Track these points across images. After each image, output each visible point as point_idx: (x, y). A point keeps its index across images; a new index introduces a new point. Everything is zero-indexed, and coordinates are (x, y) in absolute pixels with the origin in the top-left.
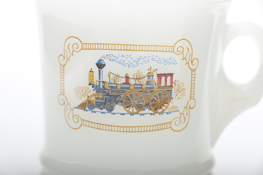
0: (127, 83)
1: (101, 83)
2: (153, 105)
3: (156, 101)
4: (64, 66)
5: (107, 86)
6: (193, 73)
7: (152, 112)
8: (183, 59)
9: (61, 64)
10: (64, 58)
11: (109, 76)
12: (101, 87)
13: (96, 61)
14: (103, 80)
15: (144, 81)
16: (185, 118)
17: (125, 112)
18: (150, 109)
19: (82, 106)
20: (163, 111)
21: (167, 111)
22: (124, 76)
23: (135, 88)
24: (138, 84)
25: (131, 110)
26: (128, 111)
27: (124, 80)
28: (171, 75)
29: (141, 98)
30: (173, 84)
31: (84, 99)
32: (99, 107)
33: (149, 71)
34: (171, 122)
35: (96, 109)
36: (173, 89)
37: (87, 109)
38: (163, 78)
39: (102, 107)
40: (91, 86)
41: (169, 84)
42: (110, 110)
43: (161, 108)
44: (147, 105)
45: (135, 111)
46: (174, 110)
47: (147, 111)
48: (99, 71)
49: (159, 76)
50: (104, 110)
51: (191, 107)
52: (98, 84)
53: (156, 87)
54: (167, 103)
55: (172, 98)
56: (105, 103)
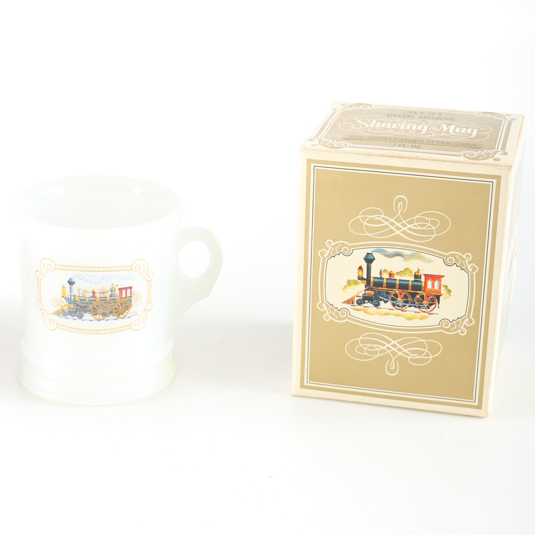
0: (94, 296)
1: (72, 296)
2: (116, 313)
3: (118, 309)
4: (41, 280)
5: (77, 299)
6: (149, 283)
7: (116, 318)
8: (140, 274)
9: (38, 278)
10: (40, 274)
11: (79, 291)
12: (72, 299)
13: (68, 279)
14: (74, 294)
15: (108, 295)
16: (144, 319)
17: (92, 319)
18: (114, 316)
19: (57, 313)
20: (125, 316)
21: (128, 316)
22: (91, 291)
23: (100, 300)
24: (103, 298)
25: (98, 317)
26: (95, 318)
27: (91, 295)
28: (131, 288)
29: (106, 307)
30: (133, 295)
31: (58, 308)
32: (71, 315)
33: (112, 287)
34: (132, 324)
35: (69, 316)
36: (133, 299)
37: (61, 315)
38: (124, 291)
39: (73, 315)
40: (64, 298)
41: (128, 295)
42: (81, 317)
43: (122, 314)
44: (111, 312)
45: (101, 317)
46: (134, 314)
47: (111, 317)
48: (71, 287)
49: (121, 290)
50: (76, 317)
51: (149, 309)
52: (69, 297)
53: (118, 298)
54: (128, 310)
55: (132, 306)
56: (76, 312)
